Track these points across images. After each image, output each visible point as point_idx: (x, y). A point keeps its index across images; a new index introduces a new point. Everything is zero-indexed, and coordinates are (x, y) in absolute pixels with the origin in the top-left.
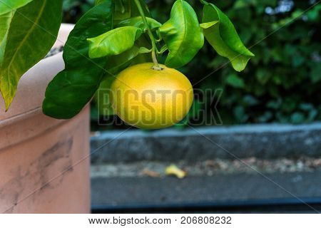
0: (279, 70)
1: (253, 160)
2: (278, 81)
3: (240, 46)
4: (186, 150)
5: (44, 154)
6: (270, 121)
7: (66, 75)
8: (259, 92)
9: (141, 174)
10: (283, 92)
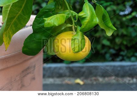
0: (125, 38)
1: (113, 78)
2: (125, 43)
3: (111, 25)
4: (84, 72)
5: (23, 72)
6: (121, 60)
7: (33, 36)
8: (117, 48)
9: (64, 82)
10: (127, 48)
